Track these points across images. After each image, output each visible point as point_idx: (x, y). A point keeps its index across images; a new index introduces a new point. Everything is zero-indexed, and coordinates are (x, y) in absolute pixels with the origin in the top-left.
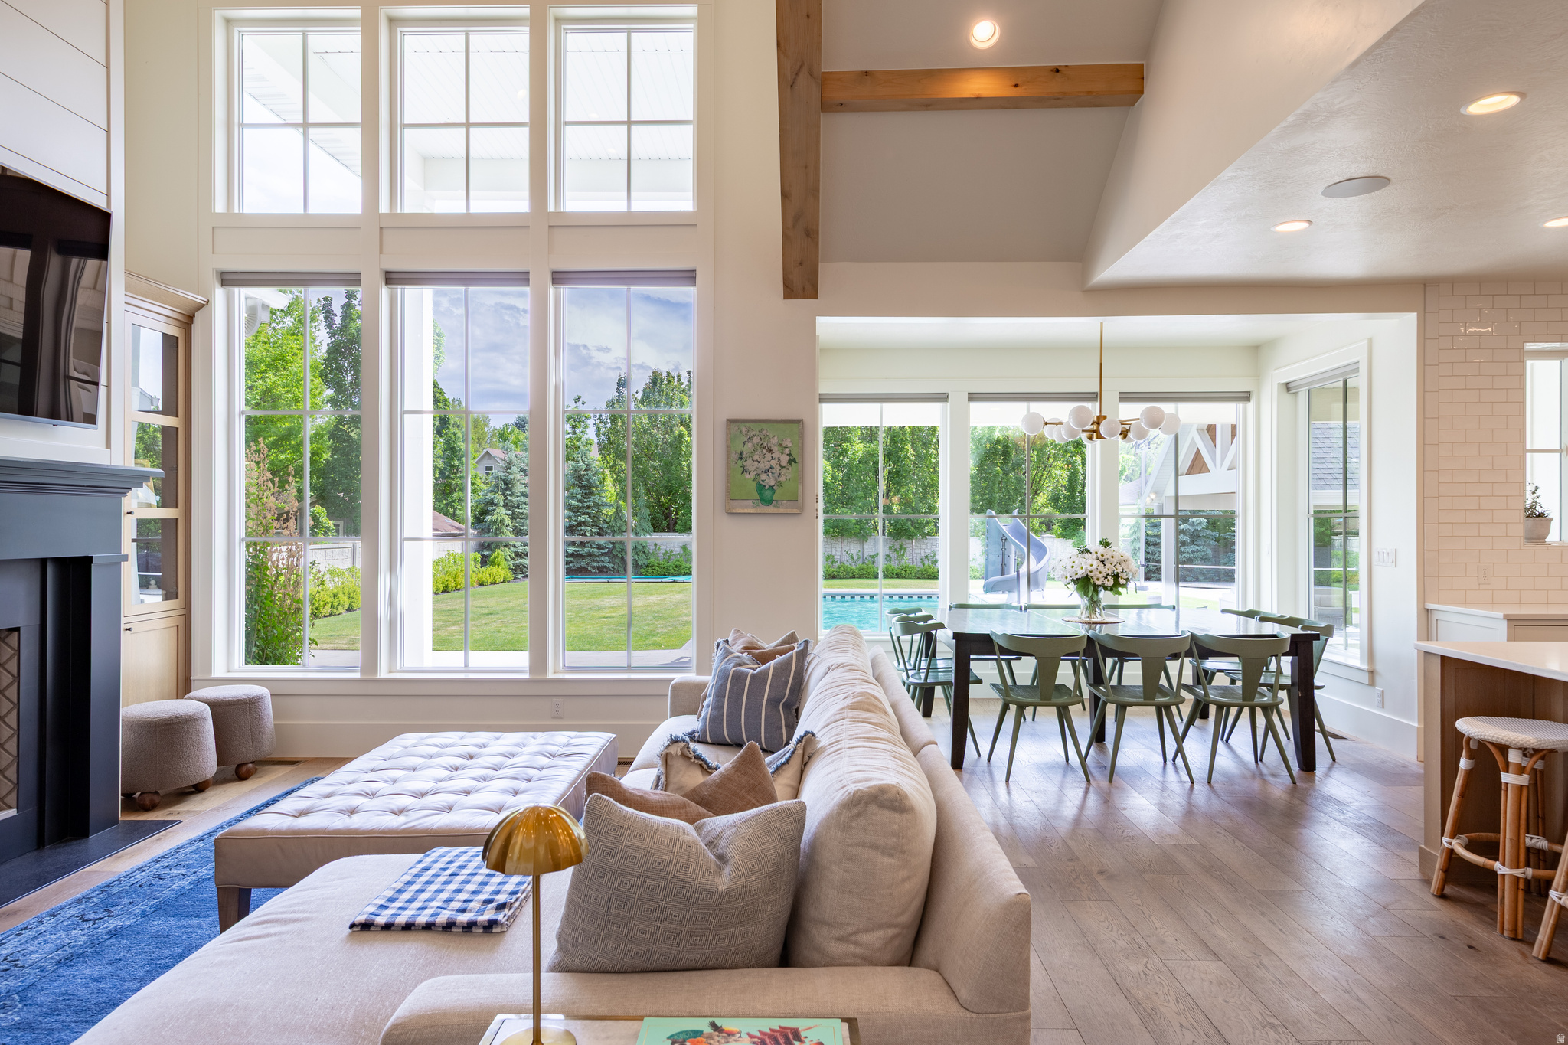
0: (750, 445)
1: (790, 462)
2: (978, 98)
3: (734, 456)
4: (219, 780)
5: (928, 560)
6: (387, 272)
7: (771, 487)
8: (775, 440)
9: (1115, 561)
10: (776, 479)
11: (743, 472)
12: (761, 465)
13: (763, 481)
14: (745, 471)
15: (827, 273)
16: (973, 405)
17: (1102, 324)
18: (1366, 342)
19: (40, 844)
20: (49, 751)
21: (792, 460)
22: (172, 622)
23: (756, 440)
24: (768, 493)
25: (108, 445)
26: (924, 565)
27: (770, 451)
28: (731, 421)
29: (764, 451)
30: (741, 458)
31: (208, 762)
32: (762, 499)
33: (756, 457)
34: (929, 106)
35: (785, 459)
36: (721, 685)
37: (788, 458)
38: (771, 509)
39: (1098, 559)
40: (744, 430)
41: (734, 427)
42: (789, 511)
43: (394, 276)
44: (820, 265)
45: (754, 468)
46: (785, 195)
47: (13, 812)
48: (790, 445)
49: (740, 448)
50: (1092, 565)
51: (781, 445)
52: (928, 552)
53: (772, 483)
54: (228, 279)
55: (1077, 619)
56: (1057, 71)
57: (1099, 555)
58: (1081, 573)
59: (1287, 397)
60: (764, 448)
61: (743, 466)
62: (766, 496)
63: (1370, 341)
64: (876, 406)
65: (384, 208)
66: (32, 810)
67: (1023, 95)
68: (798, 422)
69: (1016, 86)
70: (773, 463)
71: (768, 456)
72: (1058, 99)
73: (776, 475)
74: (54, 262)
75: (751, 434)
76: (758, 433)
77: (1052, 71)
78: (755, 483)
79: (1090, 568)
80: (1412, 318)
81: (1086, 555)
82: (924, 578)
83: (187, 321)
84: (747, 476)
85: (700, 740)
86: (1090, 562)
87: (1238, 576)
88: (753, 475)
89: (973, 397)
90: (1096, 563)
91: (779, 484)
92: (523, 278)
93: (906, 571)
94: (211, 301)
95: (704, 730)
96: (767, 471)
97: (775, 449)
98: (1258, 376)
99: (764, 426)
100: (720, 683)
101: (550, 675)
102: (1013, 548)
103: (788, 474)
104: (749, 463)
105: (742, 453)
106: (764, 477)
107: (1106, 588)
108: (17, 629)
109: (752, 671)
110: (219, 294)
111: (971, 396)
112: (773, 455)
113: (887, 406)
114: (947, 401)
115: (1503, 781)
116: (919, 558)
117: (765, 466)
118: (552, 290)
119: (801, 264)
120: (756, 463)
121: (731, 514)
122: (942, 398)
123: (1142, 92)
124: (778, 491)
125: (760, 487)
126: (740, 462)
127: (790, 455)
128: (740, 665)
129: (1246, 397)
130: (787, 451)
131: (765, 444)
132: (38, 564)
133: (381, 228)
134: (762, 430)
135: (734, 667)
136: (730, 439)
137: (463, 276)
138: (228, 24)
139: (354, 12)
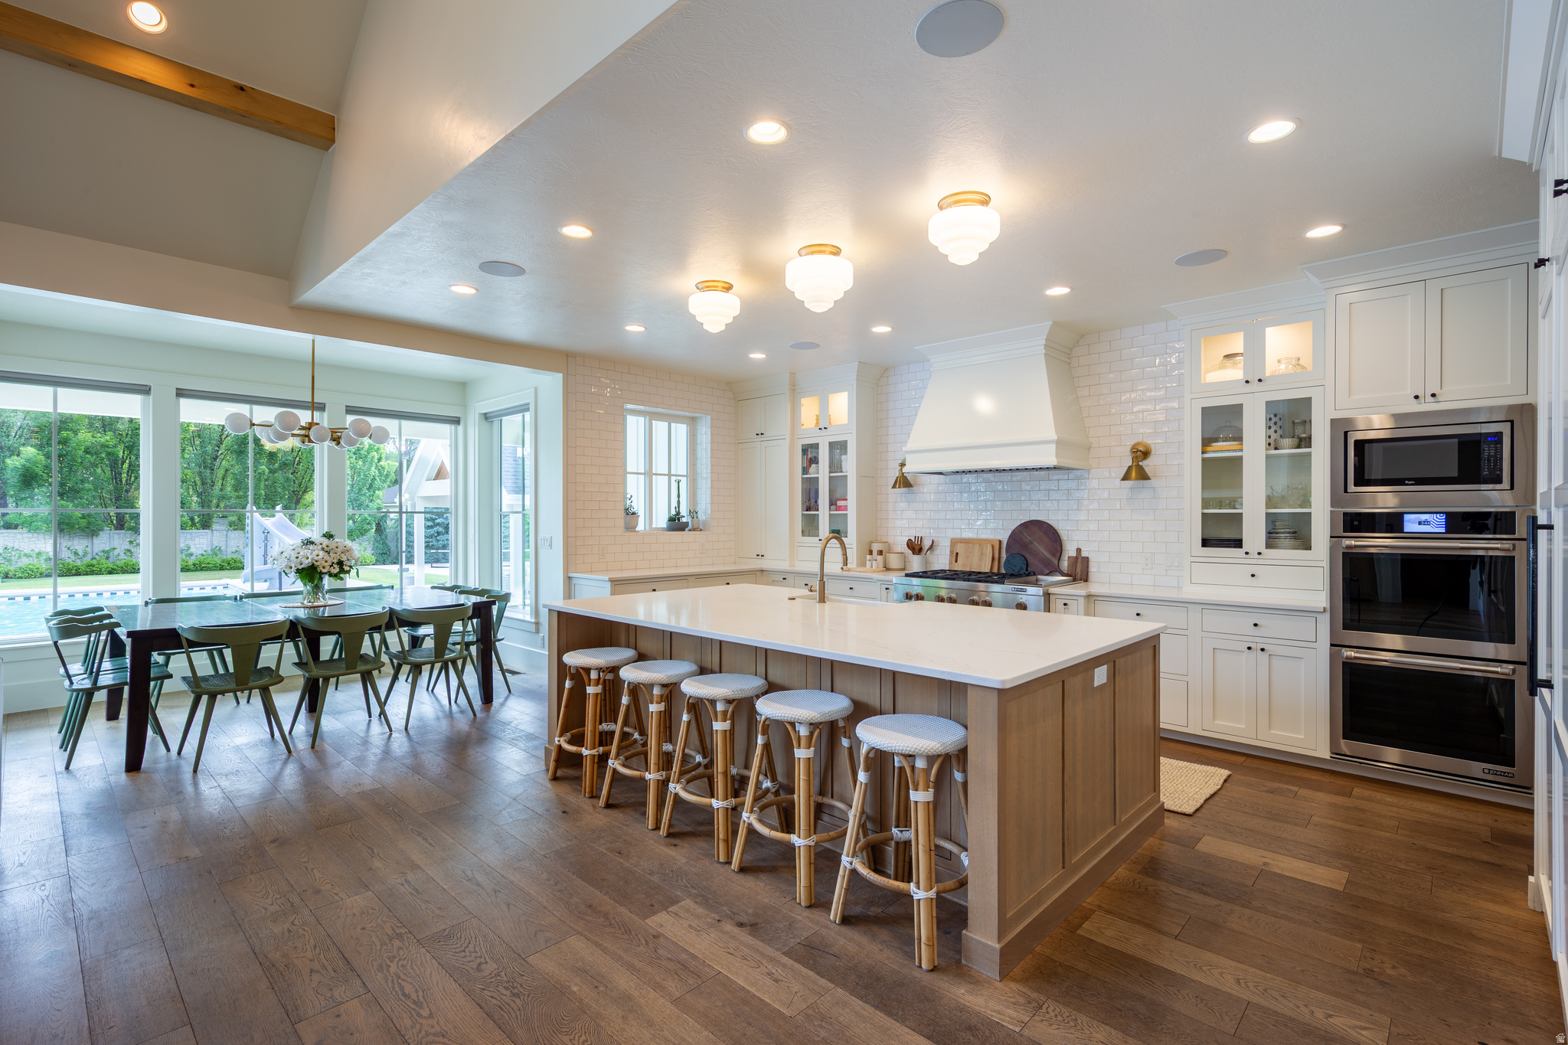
2: (142, 81)
9: (339, 550)
17: (313, 341)
18: (533, 389)
34: (74, 66)
39: (323, 549)
50: (318, 556)
55: (300, 605)
56: (242, 89)
57: (324, 546)
58: (306, 563)
59: (485, 424)
63: (536, 389)
67: (200, 98)
69: (192, 86)
72: (244, 116)
77: (235, 86)
79: (316, 558)
80: (560, 376)
81: (311, 547)
86: (316, 552)
87: (452, 558)
90: (322, 554)
98: (464, 405)
102: (277, 541)
107: (331, 575)
111: (180, 392)
114: (149, 393)
115: (588, 692)
122: (143, 390)
123: (333, 141)
129: (456, 421)
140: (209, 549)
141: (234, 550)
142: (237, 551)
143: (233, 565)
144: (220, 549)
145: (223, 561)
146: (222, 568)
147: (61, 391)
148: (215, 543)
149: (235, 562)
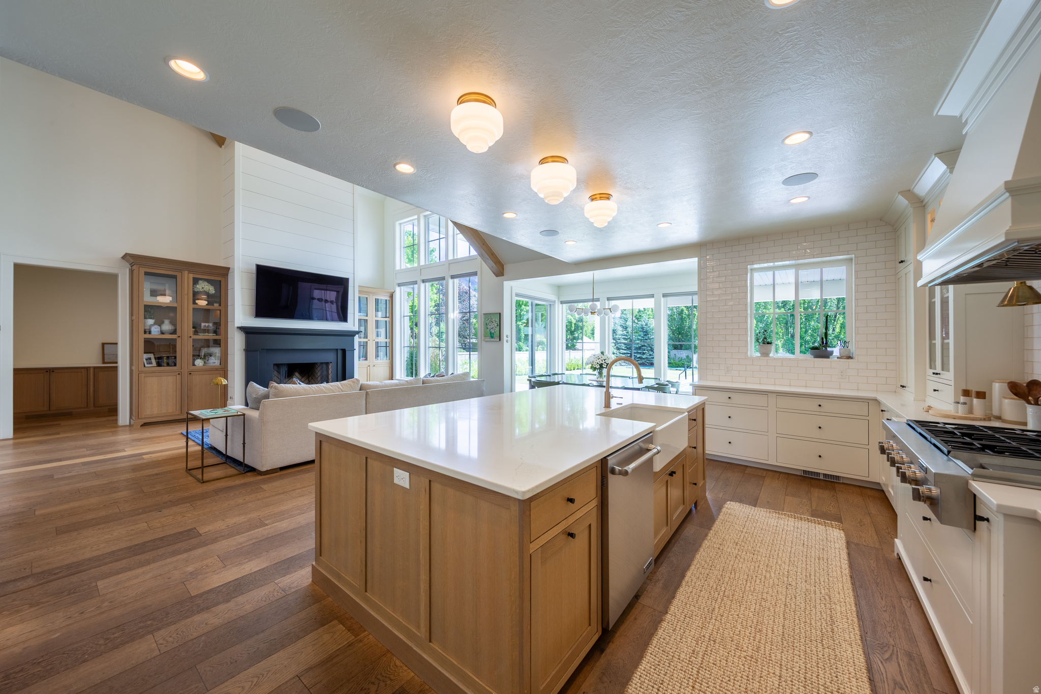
0: (488, 321)
1: (497, 326)
3: (485, 324)
7: (493, 333)
8: (494, 319)
10: (494, 331)
11: (487, 329)
15: (508, 268)
22: (389, 365)
23: (490, 319)
24: (492, 335)
25: (354, 326)
28: (484, 314)
32: (491, 337)
33: (490, 324)
35: (496, 324)
38: (493, 340)
40: (487, 316)
41: (485, 316)
42: (497, 341)
43: (424, 281)
44: (505, 268)
45: (489, 328)
48: (496, 321)
49: (486, 322)
54: (400, 285)
60: (492, 322)
68: (500, 313)
70: (493, 326)
71: (492, 324)
75: (489, 317)
80: (694, 259)
83: (391, 296)
88: (489, 330)
92: (444, 278)
94: (396, 291)
97: (494, 322)
99: (490, 314)
103: (497, 329)
104: (488, 326)
106: (491, 330)
108: (331, 363)
110: (398, 289)
117: (491, 327)
121: (485, 341)
124: (495, 334)
125: (491, 333)
126: (486, 326)
131: (492, 320)
132: (336, 350)
133: (420, 269)
136: (484, 319)
138: (400, 224)
139: (416, 217)
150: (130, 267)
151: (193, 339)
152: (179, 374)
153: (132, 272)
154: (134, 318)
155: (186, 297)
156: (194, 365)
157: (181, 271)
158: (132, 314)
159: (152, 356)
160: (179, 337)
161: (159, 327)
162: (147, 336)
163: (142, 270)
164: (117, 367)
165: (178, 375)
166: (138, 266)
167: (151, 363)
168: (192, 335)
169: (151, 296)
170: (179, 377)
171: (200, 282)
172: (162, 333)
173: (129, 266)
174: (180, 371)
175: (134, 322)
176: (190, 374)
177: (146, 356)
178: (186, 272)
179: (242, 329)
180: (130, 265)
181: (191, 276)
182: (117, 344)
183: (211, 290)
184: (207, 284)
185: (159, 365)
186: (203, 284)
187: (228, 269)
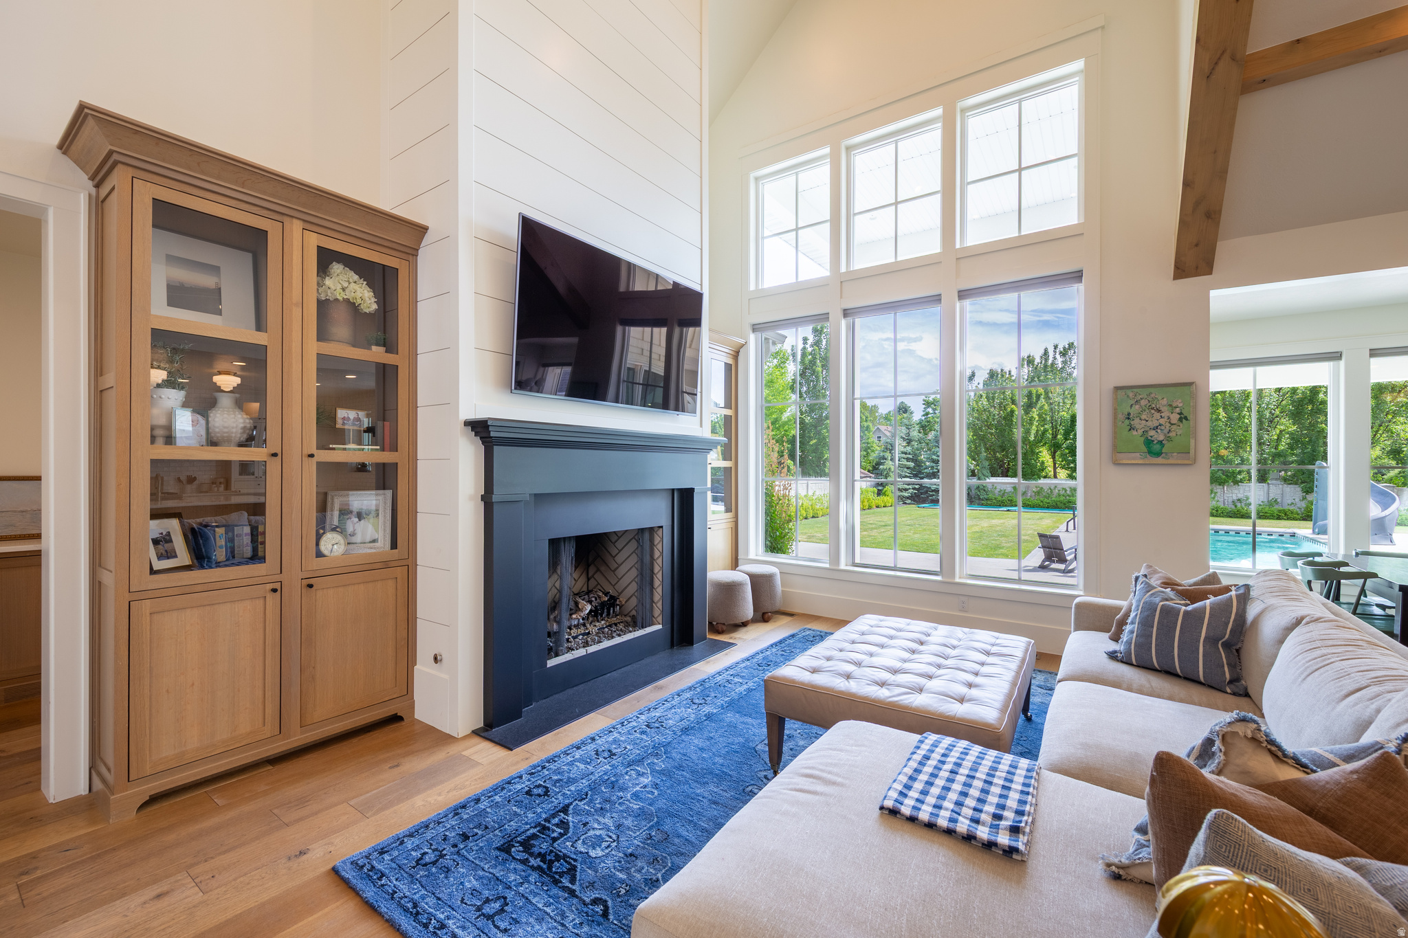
0: (1137, 407)
1: (1180, 420)
3: (1120, 416)
4: (754, 621)
5: (1241, 502)
6: (845, 310)
7: (1161, 442)
8: (1165, 402)
10: (1165, 435)
11: (1130, 430)
12: (1149, 424)
13: (1151, 437)
14: (1131, 428)
15: (1225, 250)
16: (1374, 361)
19: (672, 646)
20: (676, 595)
21: (1183, 418)
22: (729, 525)
23: (1143, 403)
24: (1157, 447)
25: (701, 426)
26: (1236, 506)
27: (1159, 411)
28: (1117, 389)
29: (1153, 411)
30: (1129, 418)
31: (748, 610)
32: (1150, 452)
33: (1144, 417)
35: (1175, 418)
36: (1148, 616)
37: (1179, 416)
38: (1160, 460)
40: (1131, 395)
41: (1120, 392)
42: (1179, 462)
43: (848, 312)
44: (1219, 243)
45: (1142, 426)
46: (1186, 184)
47: (660, 627)
48: (1180, 405)
49: (1128, 409)
51: (1170, 405)
52: (1240, 496)
53: (1161, 438)
54: (756, 328)
60: (1153, 409)
61: (1130, 425)
62: (1154, 450)
64: (1250, 370)
65: (843, 269)
66: (669, 626)
68: (1190, 384)
70: (1162, 421)
71: (1157, 415)
73: (1166, 431)
74: (677, 330)
75: (1139, 397)
76: (1146, 396)
78: (1143, 439)
82: (1237, 517)
83: (736, 355)
84: (1134, 433)
85: (1124, 660)
88: (1140, 432)
89: (1374, 353)
91: (1169, 439)
92: (937, 299)
93: (1217, 511)
94: (748, 342)
95: (1128, 653)
96: (1156, 428)
97: (1164, 409)
99: (1152, 390)
100: (1146, 614)
101: (957, 580)
103: (1178, 430)
104: (1136, 422)
105: (1129, 414)
106: (1152, 433)
108: (662, 527)
109: (1184, 608)
110: (752, 337)
112: (1162, 414)
113: (1260, 370)
114: (1341, 359)
116: (1230, 500)
117: (1151, 424)
118: (958, 305)
119: (1197, 245)
120: (1144, 422)
121: (1116, 463)
122: (1336, 356)
124: (1167, 445)
125: (1148, 442)
126: (1127, 422)
127: (1180, 414)
128: (1167, 600)
130: (1178, 410)
131: (1153, 406)
132: (671, 492)
133: (841, 282)
134: (1150, 393)
135: (1161, 601)
136: (1116, 404)
137: (887, 306)
138: (757, 179)
139: (827, 150)
140: (1266, 500)
141: (1289, 502)
142: (1292, 503)
143: (1290, 515)
144: (1276, 500)
145: (1280, 511)
146: (1279, 518)
147: (1260, 369)
148: (1272, 496)
149: (1292, 513)
150: (93, 191)
151: (319, 464)
152: (274, 590)
153: (98, 207)
154: (109, 379)
155: (297, 312)
156: (319, 554)
157: (280, 215)
158: (98, 367)
159: (173, 525)
160: (275, 455)
161: (202, 421)
162: (163, 452)
163: (146, 193)
164: (37, 554)
165: (270, 596)
166: (130, 172)
167: (170, 554)
168: (314, 450)
169: (169, 305)
170: (272, 600)
171: (337, 268)
172: (212, 442)
173: (90, 185)
174: (278, 578)
175: (111, 399)
176: (310, 586)
177: (157, 527)
178: (297, 226)
179: (479, 428)
180: (92, 178)
181: (313, 240)
182: (39, 478)
183: (366, 298)
184: (356, 277)
185: (201, 556)
186: (343, 277)
187: (421, 230)
